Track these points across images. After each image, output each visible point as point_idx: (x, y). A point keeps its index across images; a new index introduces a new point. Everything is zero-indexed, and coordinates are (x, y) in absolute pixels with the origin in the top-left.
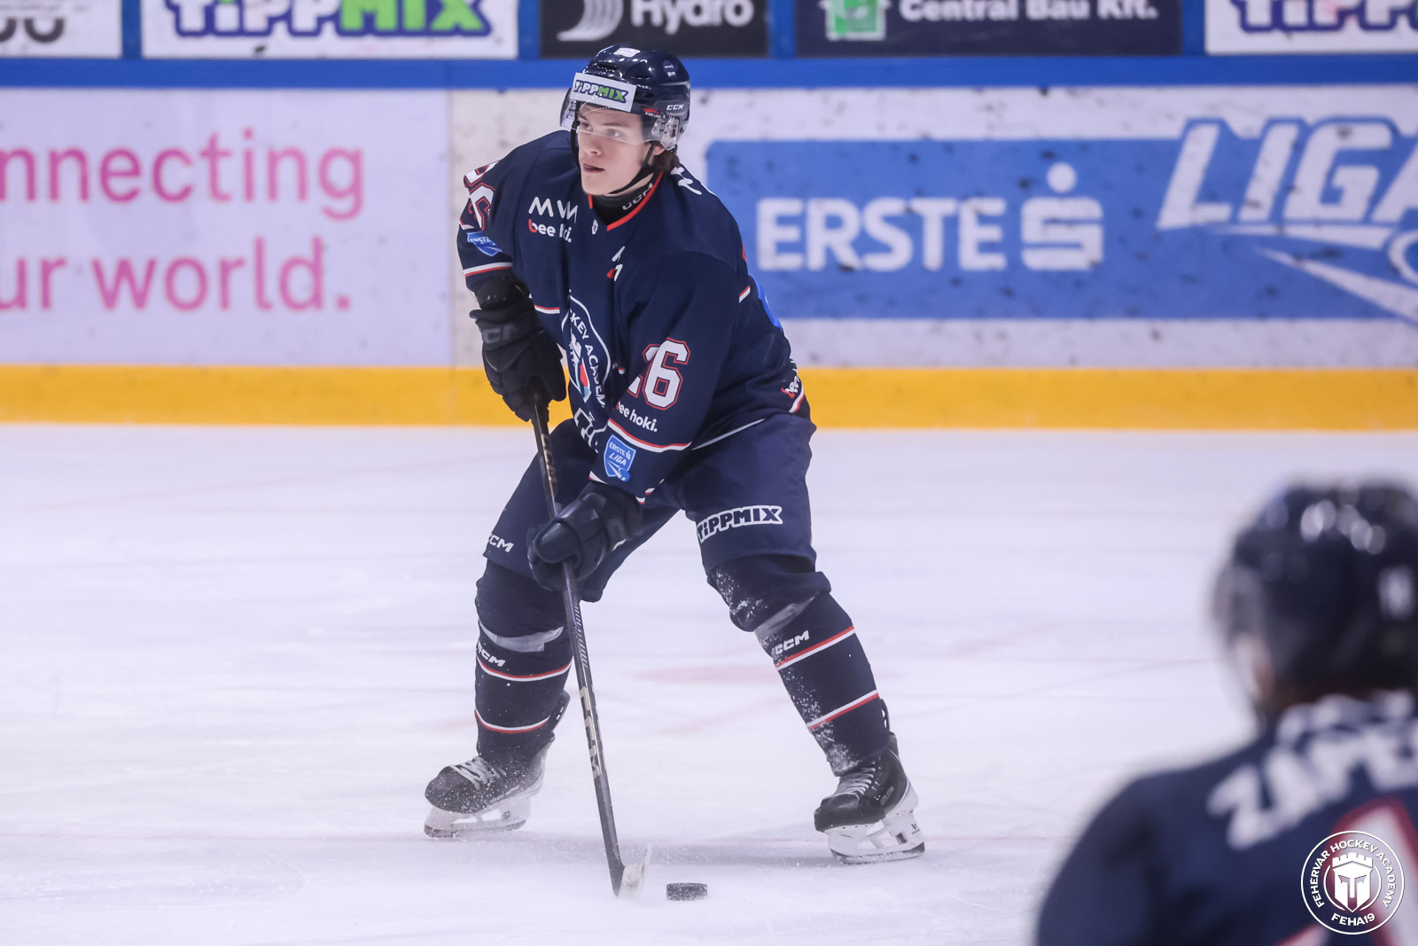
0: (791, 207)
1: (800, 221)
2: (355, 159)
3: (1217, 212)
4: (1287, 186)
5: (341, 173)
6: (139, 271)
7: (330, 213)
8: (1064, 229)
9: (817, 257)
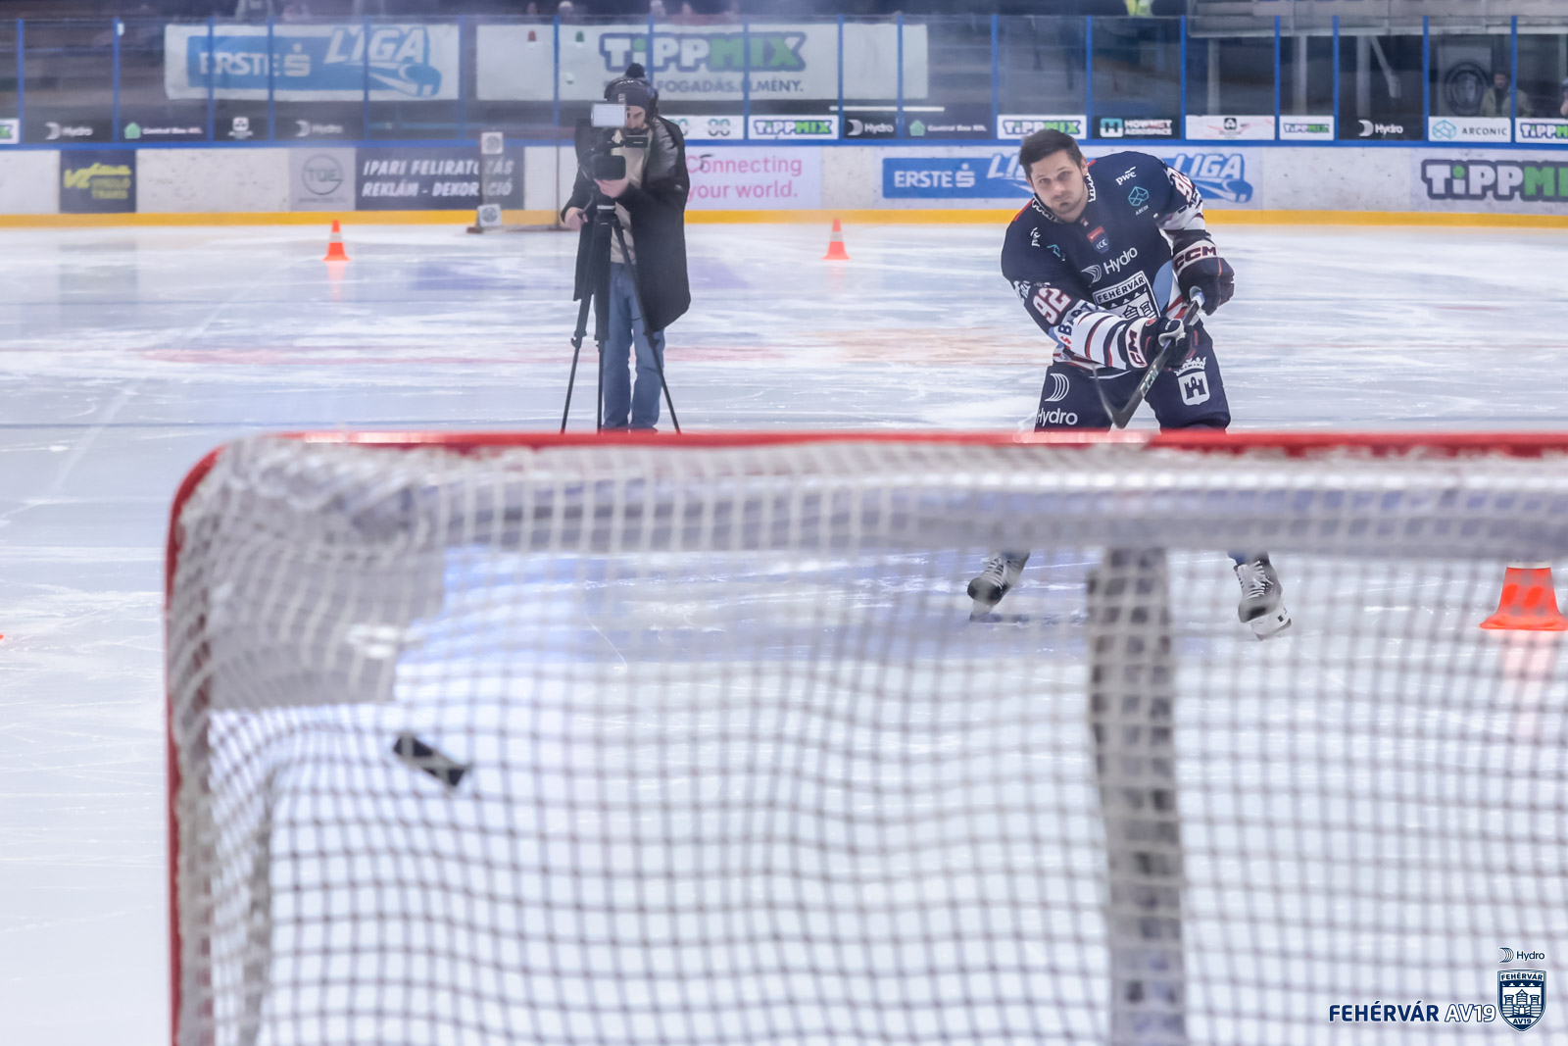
0: (902, 173)
3: (1000, 175)
4: (1016, 169)
5: (796, 165)
6: (747, 188)
7: (793, 175)
8: (966, 179)
9: (908, 185)
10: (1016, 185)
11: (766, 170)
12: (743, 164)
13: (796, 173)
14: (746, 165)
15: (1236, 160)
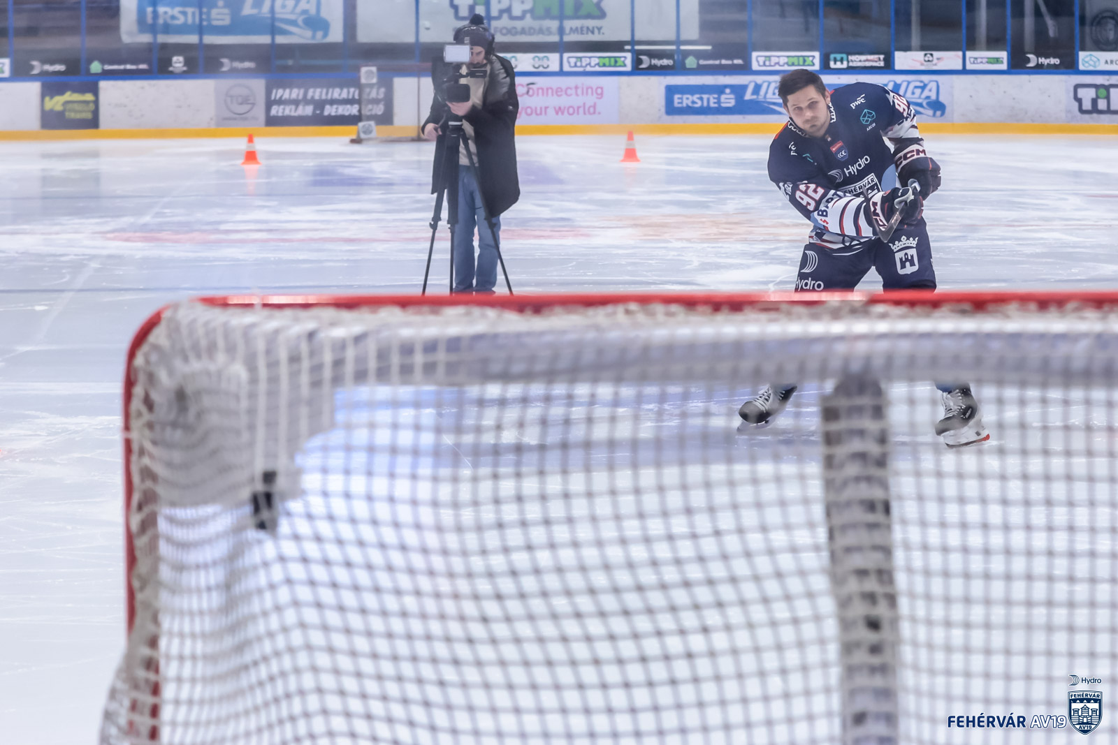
0: (680, 96)
1: (682, 99)
2: (602, 88)
3: (754, 97)
4: (766, 93)
5: (599, 91)
6: (562, 108)
7: (597, 98)
8: (728, 100)
9: (684, 105)
10: (766, 105)
11: (577, 95)
12: (559, 90)
13: (599, 96)
14: (562, 91)
15: (933, 85)
